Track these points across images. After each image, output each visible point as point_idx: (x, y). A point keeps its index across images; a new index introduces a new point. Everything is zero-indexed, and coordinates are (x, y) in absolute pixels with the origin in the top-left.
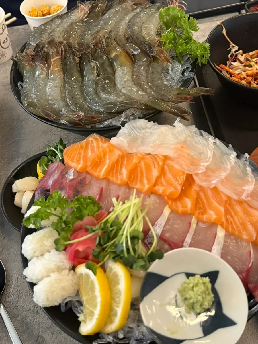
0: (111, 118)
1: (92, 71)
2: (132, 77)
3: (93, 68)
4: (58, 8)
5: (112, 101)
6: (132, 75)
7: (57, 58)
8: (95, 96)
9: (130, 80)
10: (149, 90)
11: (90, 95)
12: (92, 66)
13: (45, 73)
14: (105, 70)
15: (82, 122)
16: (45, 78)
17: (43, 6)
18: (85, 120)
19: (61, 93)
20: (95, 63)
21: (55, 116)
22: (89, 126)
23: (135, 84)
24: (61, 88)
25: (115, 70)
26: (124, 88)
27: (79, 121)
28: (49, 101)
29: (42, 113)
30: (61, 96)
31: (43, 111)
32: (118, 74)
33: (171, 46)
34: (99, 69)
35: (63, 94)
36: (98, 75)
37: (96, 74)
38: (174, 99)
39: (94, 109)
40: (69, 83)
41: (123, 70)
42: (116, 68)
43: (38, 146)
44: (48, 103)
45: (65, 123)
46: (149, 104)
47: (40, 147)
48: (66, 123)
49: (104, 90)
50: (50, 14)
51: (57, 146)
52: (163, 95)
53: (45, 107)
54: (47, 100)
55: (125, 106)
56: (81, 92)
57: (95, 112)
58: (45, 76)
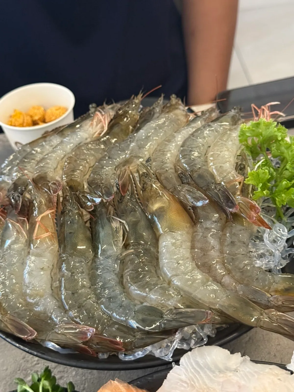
0: (152, 343)
1: (114, 238)
2: (193, 250)
3: (117, 232)
5: (154, 304)
6: (193, 248)
7: (48, 212)
8: (118, 290)
9: (188, 258)
10: (227, 280)
11: (109, 288)
12: (115, 229)
13: (23, 240)
14: (138, 237)
15: (90, 347)
16: (23, 249)
18: (97, 343)
19: (52, 280)
20: (120, 222)
21: (35, 331)
22: (104, 354)
23: (198, 267)
24: (52, 270)
25: (157, 235)
26: (177, 275)
27: (83, 344)
28: (28, 297)
30: (52, 285)
31: (14, 321)
32: (165, 246)
33: (267, 193)
34: (127, 235)
35: (55, 282)
36: (126, 246)
37: (121, 244)
38: (280, 303)
39: (116, 318)
40: (68, 264)
41: (173, 238)
42: (161, 231)
44: (25, 300)
45: (55, 348)
46: (230, 312)
47: (7, 369)
48: (58, 348)
49: (136, 279)
50: (44, 121)
51: (39, 380)
52: (256, 292)
53: (17, 310)
54: (24, 295)
55: (181, 320)
56: (90, 279)
57: (117, 326)
58: (23, 245)
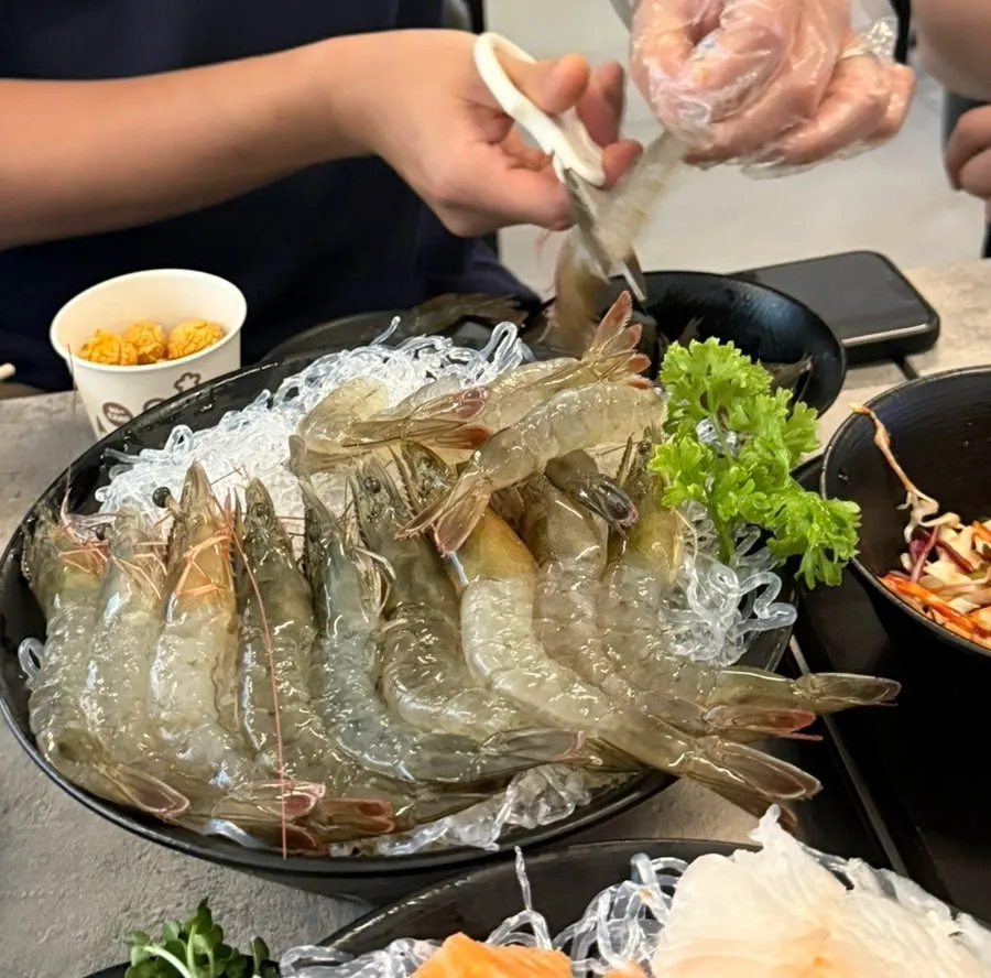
0: (453, 811)
1: (362, 594)
2: (537, 620)
3: (369, 582)
4: (204, 330)
5: (456, 730)
6: (536, 614)
7: (215, 540)
8: (372, 706)
9: (526, 636)
10: (614, 682)
11: (354, 702)
12: (364, 576)
13: (149, 603)
14: (414, 594)
15: (312, 830)
16: (148, 625)
17: (139, 325)
18: (329, 818)
19: (216, 691)
20: (375, 561)
21: (184, 798)
22: (341, 846)
23: (550, 655)
24: (214, 669)
25: (458, 591)
26: (505, 669)
27: (297, 824)
28: (163, 730)
29: (126, 784)
30: (216, 702)
31: (133, 776)
32: (477, 610)
34: (392, 589)
35: (224, 693)
36: (388, 614)
37: (377, 609)
38: (728, 723)
39: (371, 765)
40: (260, 648)
41: (497, 592)
42: (465, 581)
43: (81, 933)
44: (156, 737)
45: (233, 832)
46: (624, 744)
48: (239, 835)
49: (414, 680)
50: (166, 355)
51: (184, 936)
52: (676, 704)
53: (138, 759)
54: (152, 726)
55: (519, 754)
56: (309, 686)
57: (373, 780)
58: (147, 615)
